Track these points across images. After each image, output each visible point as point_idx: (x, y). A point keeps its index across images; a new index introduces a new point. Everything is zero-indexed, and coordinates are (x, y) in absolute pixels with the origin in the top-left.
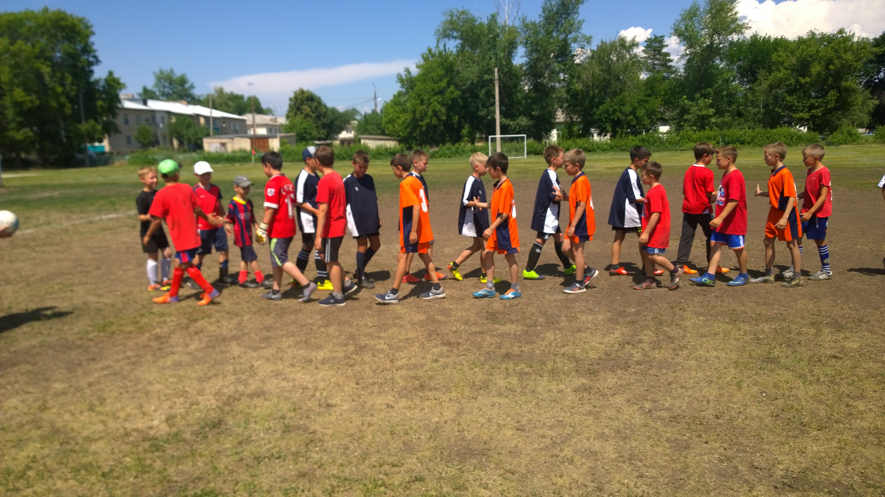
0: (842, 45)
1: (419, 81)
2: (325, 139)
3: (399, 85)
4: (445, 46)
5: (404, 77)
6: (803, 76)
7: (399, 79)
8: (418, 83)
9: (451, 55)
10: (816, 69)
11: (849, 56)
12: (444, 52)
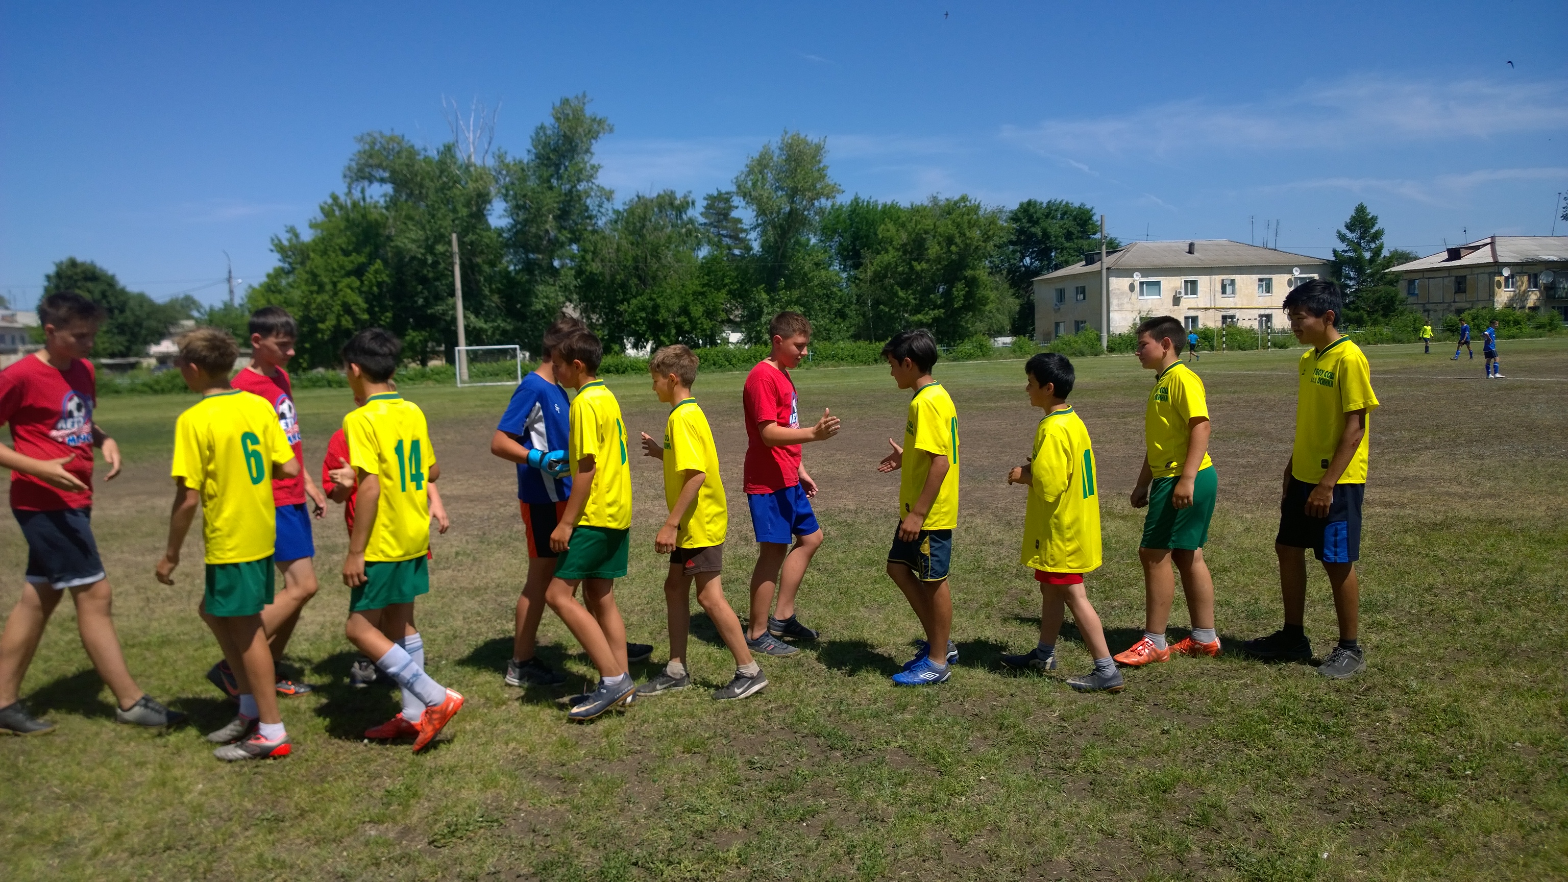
0: (965, 217)
1: (314, 251)
2: (123, 355)
3: (277, 256)
4: (363, 191)
5: (286, 243)
6: (919, 259)
7: (276, 245)
8: (312, 255)
9: (375, 207)
10: (934, 249)
11: (976, 234)
12: (362, 203)
